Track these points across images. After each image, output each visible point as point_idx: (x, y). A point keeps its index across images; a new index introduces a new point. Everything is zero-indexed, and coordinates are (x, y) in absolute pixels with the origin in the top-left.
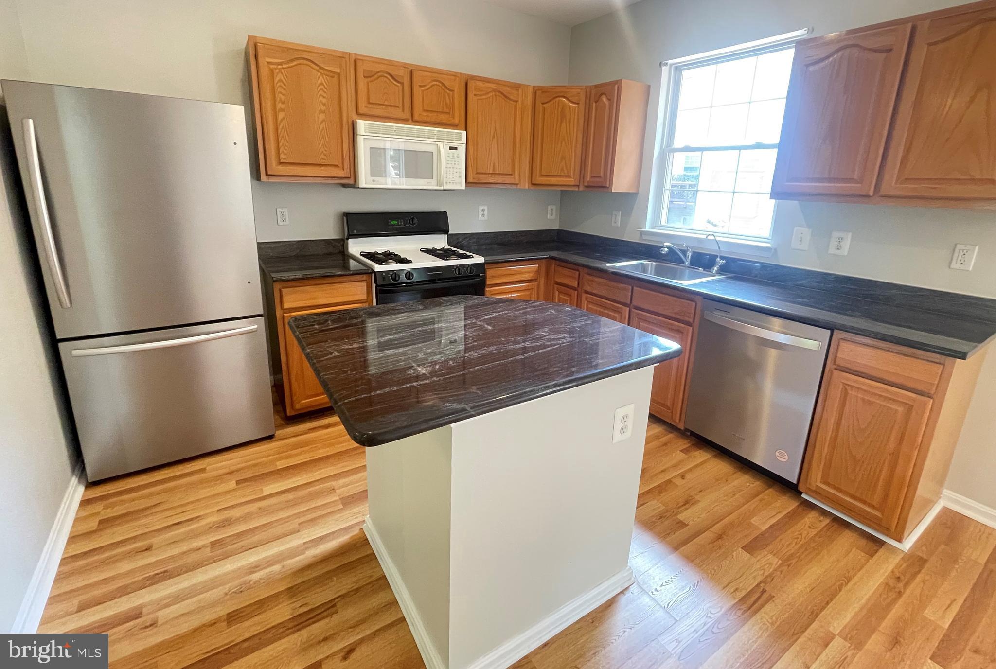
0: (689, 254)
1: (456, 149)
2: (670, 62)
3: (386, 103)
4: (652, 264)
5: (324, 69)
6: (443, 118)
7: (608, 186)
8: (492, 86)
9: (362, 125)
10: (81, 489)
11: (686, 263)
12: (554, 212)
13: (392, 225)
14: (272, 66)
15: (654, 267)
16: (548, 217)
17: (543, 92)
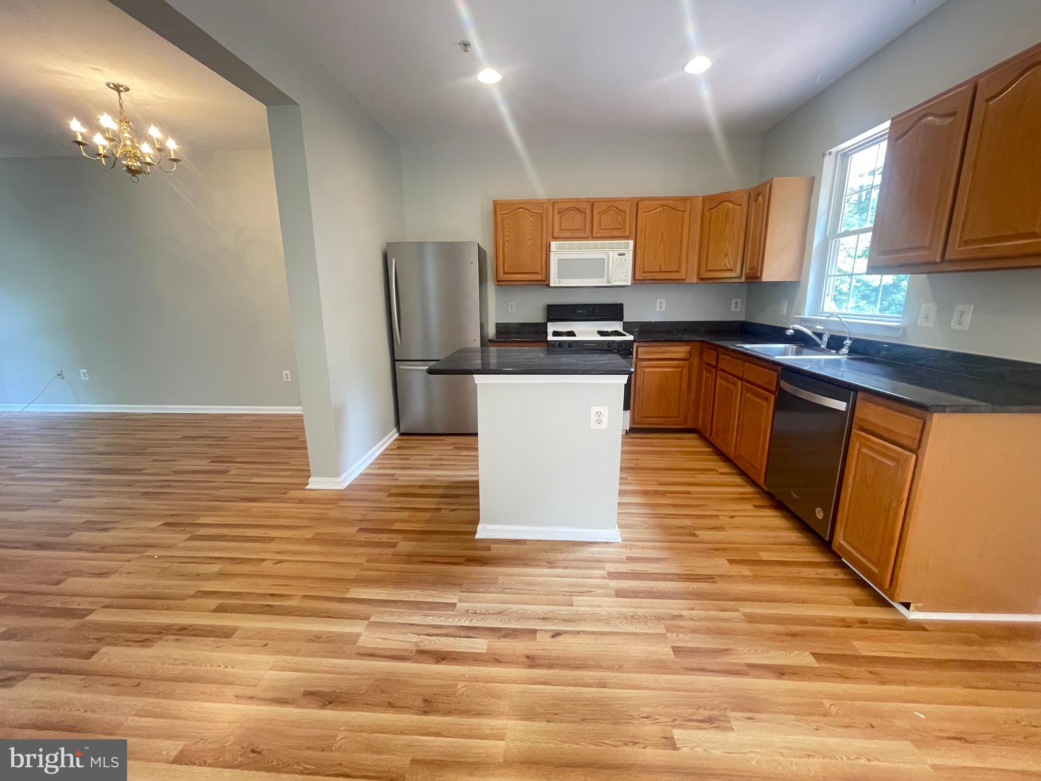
0: (825, 338)
1: (624, 254)
2: (834, 150)
3: (573, 228)
4: (792, 348)
5: (533, 212)
6: (616, 233)
7: (759, 276)
8: (660, 202)
9: (554, 244)
10: (397, 435)
11: (822, 347)
12: (739, 305)
13: (578, 313)
14: (504, 216)
15: (794, 350)
16: (732, 309)
17: (710, 200)
